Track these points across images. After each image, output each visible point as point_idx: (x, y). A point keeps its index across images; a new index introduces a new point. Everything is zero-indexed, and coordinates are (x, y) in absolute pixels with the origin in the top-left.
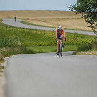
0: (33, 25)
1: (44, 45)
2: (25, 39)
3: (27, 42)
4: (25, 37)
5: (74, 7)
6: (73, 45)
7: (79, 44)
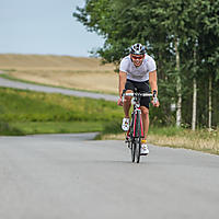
0: (22, 81)
1: (41, 121)
2: (5, 108)
3: (10, 114)
4: (6, 104)
5: (101, 52)
6: (96, 120)
7: (107, 120)
